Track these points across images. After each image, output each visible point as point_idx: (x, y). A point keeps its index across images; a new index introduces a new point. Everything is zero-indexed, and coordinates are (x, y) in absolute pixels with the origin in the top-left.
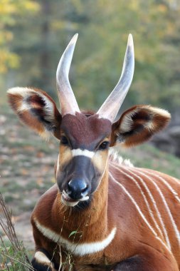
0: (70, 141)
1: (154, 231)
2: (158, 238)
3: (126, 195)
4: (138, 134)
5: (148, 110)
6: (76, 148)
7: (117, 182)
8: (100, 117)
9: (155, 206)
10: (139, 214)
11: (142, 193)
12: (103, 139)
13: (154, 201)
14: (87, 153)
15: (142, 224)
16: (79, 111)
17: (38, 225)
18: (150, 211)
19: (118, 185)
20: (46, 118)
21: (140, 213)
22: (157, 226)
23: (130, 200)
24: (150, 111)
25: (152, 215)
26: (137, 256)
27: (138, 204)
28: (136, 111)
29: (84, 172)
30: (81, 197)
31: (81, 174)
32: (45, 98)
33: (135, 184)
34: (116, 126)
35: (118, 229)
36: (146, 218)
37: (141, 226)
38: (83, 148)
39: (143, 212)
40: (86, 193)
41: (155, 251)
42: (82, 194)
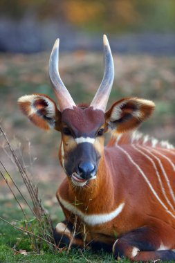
0: (73, 131)
1: (164, 206)
2: (169, 212)
3: (140, 175)
4: (127, 121)
5: (135, 101)
6: (79, 137)
7: (135, 164)
8: (94, 109)
9: (169, 184)
10: (152, 192)
11: (157, 173)
12: (100, 127)
13: (168, 180)
14: (90, 140)
15: (153, 200)
16: (75, 105)
17: (61, 199)
18: (163, 189)
19: (134, 166)
20: (48, 116)
21: (153, 190)
22: (169, 202)
23: (144, 179)
24: (137, 102)
25: (164, 192)
26: (145, 226)
27: (151, 183)
28: (124, 102)
29: (90, 155)
30: (91, 177)
31: (88, 158)
32: (47, 100)
33: (152, 165)
34: (108, 115)
35: (126, 204)
36: (158, 195)
37: (152, 202)
38: (85, 137)
39: (155, 190)
40: (94, 173)
41: (163, 223)
42: (92, 175)
